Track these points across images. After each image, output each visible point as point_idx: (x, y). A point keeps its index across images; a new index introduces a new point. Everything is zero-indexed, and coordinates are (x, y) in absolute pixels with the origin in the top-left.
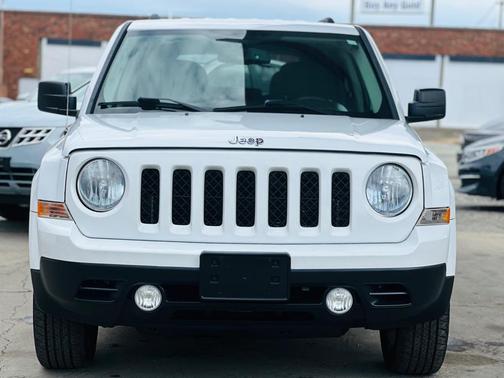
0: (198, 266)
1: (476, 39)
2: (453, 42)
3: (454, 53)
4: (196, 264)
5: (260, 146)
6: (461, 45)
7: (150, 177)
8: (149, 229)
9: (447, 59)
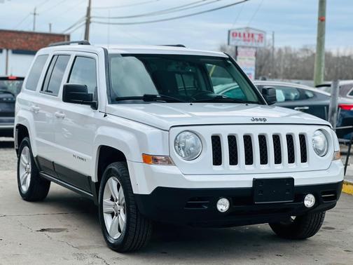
0: (251, 186)
1: (30, 39)
2: (14, 40)
3: (15, 48)
4: (250, 185)
5: (266, 122)
6: (19, 42)
7: (216, 140)
8: (217, 168)
9: (10, 52)
